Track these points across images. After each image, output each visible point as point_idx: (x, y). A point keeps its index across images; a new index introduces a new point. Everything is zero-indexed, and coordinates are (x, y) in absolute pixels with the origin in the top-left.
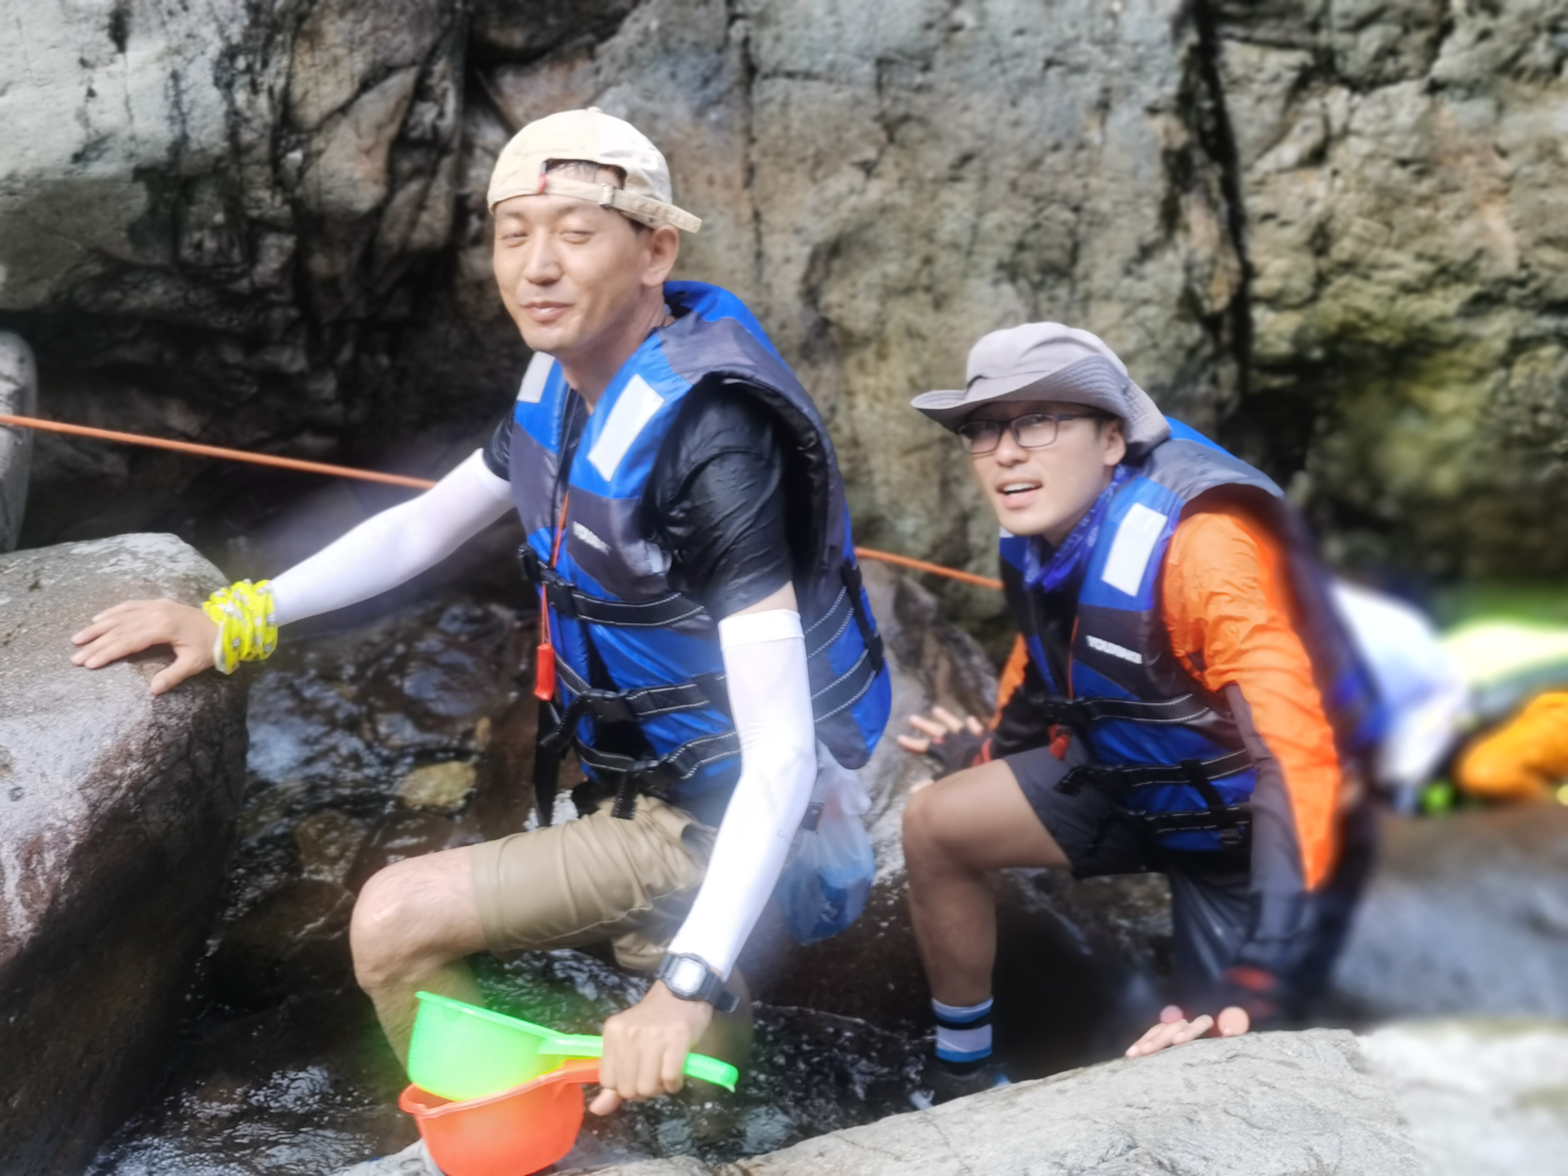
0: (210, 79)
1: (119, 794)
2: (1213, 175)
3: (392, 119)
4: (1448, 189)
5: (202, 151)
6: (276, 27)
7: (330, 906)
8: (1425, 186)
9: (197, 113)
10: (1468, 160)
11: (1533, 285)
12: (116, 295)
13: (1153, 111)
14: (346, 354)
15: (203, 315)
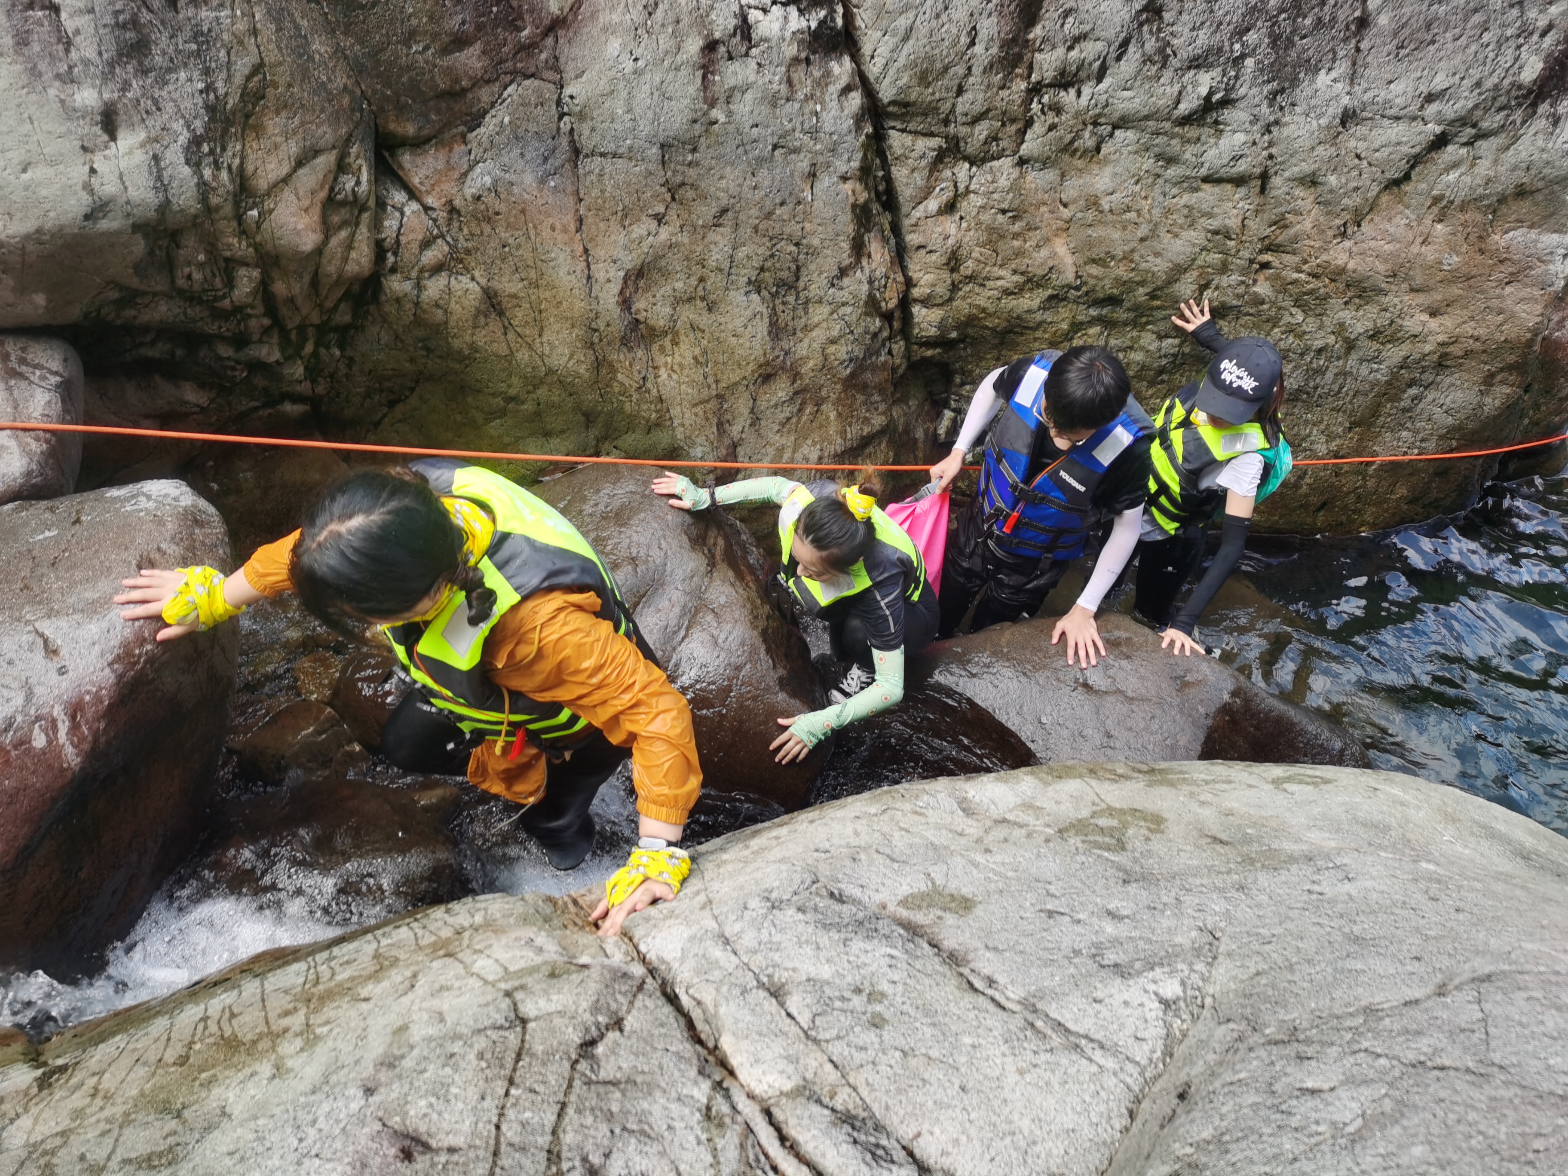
0: (183, 160)
1: (139, 667)
2: (885, 220)
3: (322, 187)
4: (1031, 228)
5: (182, 210)
6: (228, 122)
7: (317, 719)
8: (1017, 227)
9: (174, 185)
10: (1043, 209)
11: (1084, 289)
12: (133, 312)
13: (844, 178)
14: (309, 348)
15: (199, 324)
